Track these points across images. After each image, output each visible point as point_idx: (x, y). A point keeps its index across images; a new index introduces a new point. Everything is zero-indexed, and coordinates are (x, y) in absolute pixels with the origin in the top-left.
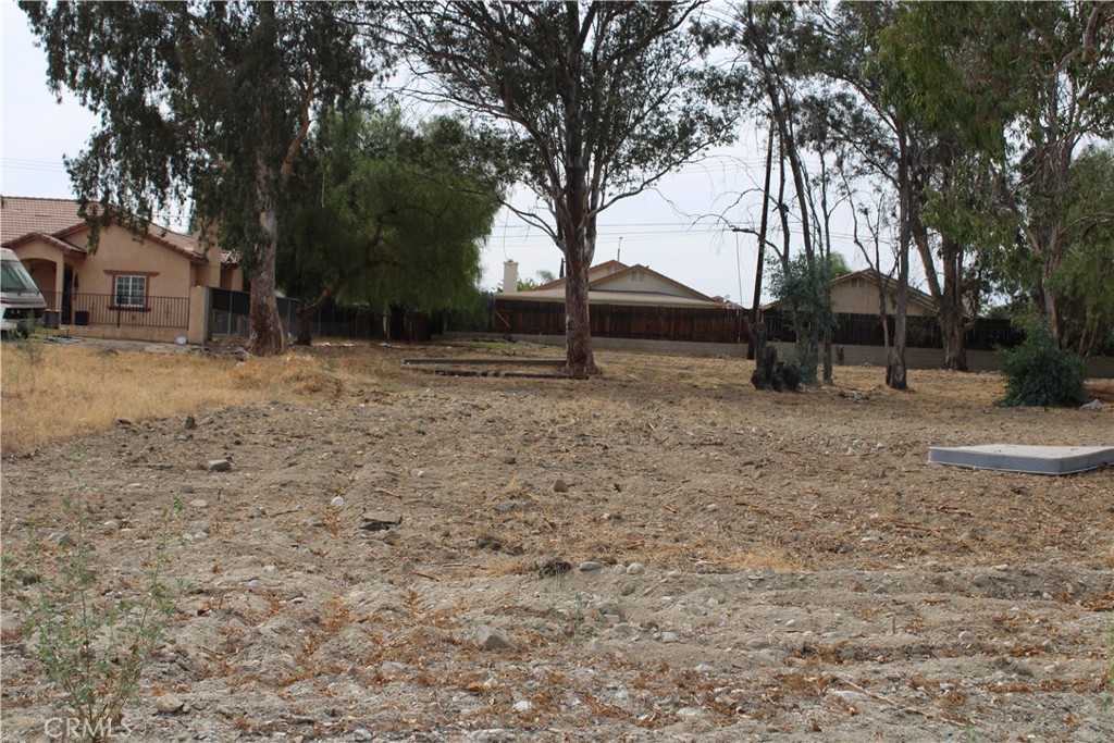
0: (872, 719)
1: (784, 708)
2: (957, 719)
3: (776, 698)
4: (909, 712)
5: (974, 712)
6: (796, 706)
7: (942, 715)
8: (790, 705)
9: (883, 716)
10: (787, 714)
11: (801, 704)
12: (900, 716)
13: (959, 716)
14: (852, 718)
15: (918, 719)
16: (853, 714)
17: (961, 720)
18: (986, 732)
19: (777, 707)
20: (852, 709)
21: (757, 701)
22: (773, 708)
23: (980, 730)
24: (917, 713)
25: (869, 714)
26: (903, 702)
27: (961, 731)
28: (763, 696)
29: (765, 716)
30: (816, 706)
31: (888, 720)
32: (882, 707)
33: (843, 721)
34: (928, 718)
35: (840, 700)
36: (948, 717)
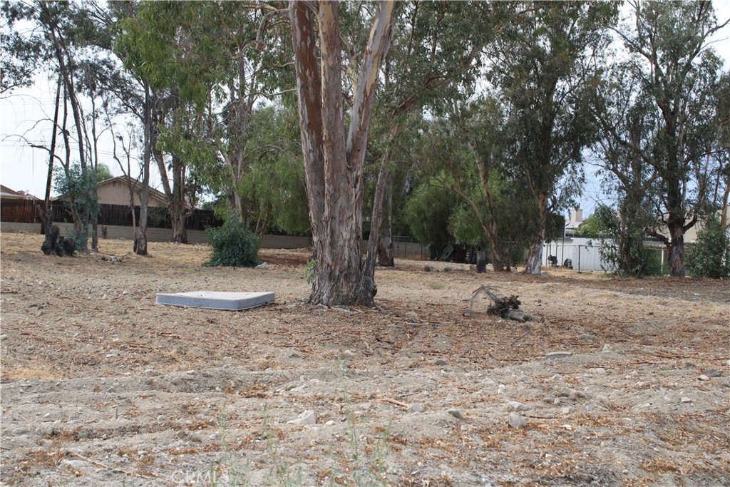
0: (89, 478)
1: (30, 475)
2: (147, 474)
3: (25, 469)
4: (115, 472)
5: (158, 469)
6: (38, 473)
7: (137, 472)
8: (35, 473)
9: (98, 476)
10: (31, 479)
11: (42, 472)
12: (109, 475)
13: (148, 472)
14: (76, 479)
15: (121, 476)
16: (78, 476)
17: (149, 475)
18: (165, 481)
19: (25, 475)
20: (77, 473)
21: (10, 472)
22: (22, 476)
23: (161, 480)
24: (121, 472)
25: (88, 475)
26: (112, 466)
27: (148, 482)
28: (16, 468)
29: (16, 482)
30: (52, 472)
31: (101, 478)
32: (97, 470)
33: (70, 481)
34: (128, 474)
35: (69, 467)
36: (141, 474)
